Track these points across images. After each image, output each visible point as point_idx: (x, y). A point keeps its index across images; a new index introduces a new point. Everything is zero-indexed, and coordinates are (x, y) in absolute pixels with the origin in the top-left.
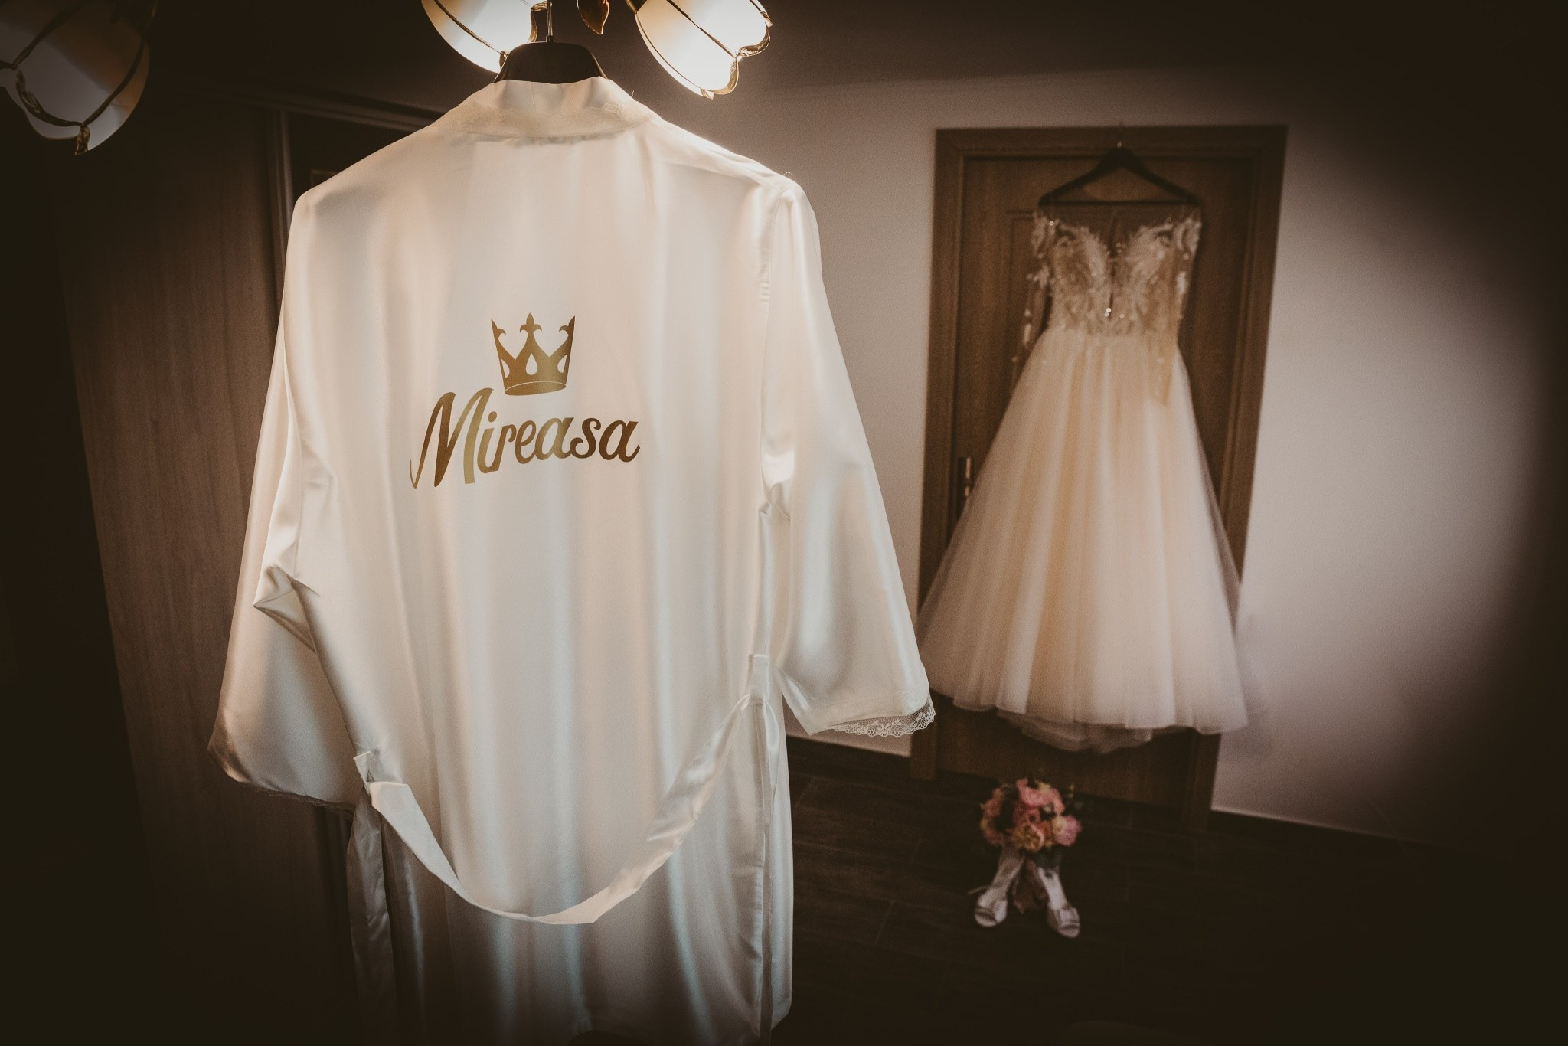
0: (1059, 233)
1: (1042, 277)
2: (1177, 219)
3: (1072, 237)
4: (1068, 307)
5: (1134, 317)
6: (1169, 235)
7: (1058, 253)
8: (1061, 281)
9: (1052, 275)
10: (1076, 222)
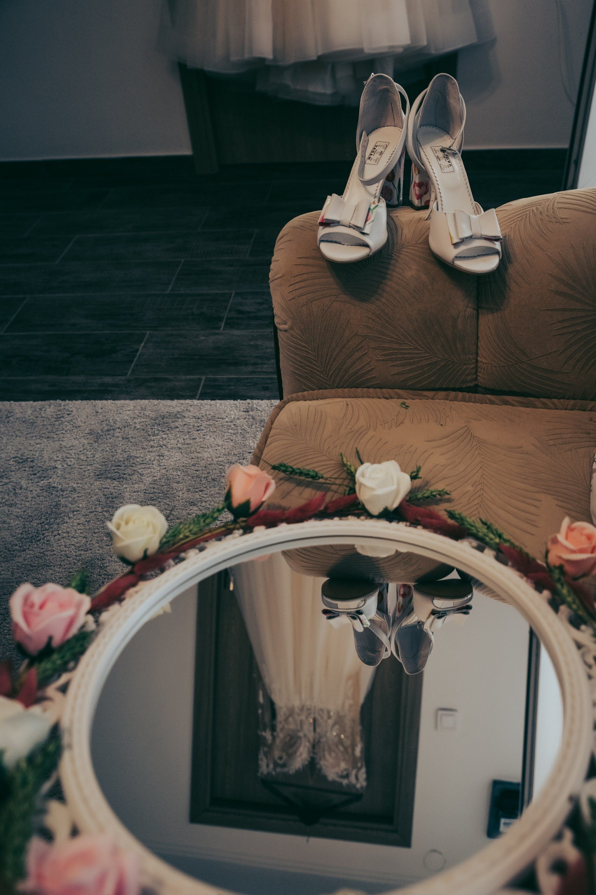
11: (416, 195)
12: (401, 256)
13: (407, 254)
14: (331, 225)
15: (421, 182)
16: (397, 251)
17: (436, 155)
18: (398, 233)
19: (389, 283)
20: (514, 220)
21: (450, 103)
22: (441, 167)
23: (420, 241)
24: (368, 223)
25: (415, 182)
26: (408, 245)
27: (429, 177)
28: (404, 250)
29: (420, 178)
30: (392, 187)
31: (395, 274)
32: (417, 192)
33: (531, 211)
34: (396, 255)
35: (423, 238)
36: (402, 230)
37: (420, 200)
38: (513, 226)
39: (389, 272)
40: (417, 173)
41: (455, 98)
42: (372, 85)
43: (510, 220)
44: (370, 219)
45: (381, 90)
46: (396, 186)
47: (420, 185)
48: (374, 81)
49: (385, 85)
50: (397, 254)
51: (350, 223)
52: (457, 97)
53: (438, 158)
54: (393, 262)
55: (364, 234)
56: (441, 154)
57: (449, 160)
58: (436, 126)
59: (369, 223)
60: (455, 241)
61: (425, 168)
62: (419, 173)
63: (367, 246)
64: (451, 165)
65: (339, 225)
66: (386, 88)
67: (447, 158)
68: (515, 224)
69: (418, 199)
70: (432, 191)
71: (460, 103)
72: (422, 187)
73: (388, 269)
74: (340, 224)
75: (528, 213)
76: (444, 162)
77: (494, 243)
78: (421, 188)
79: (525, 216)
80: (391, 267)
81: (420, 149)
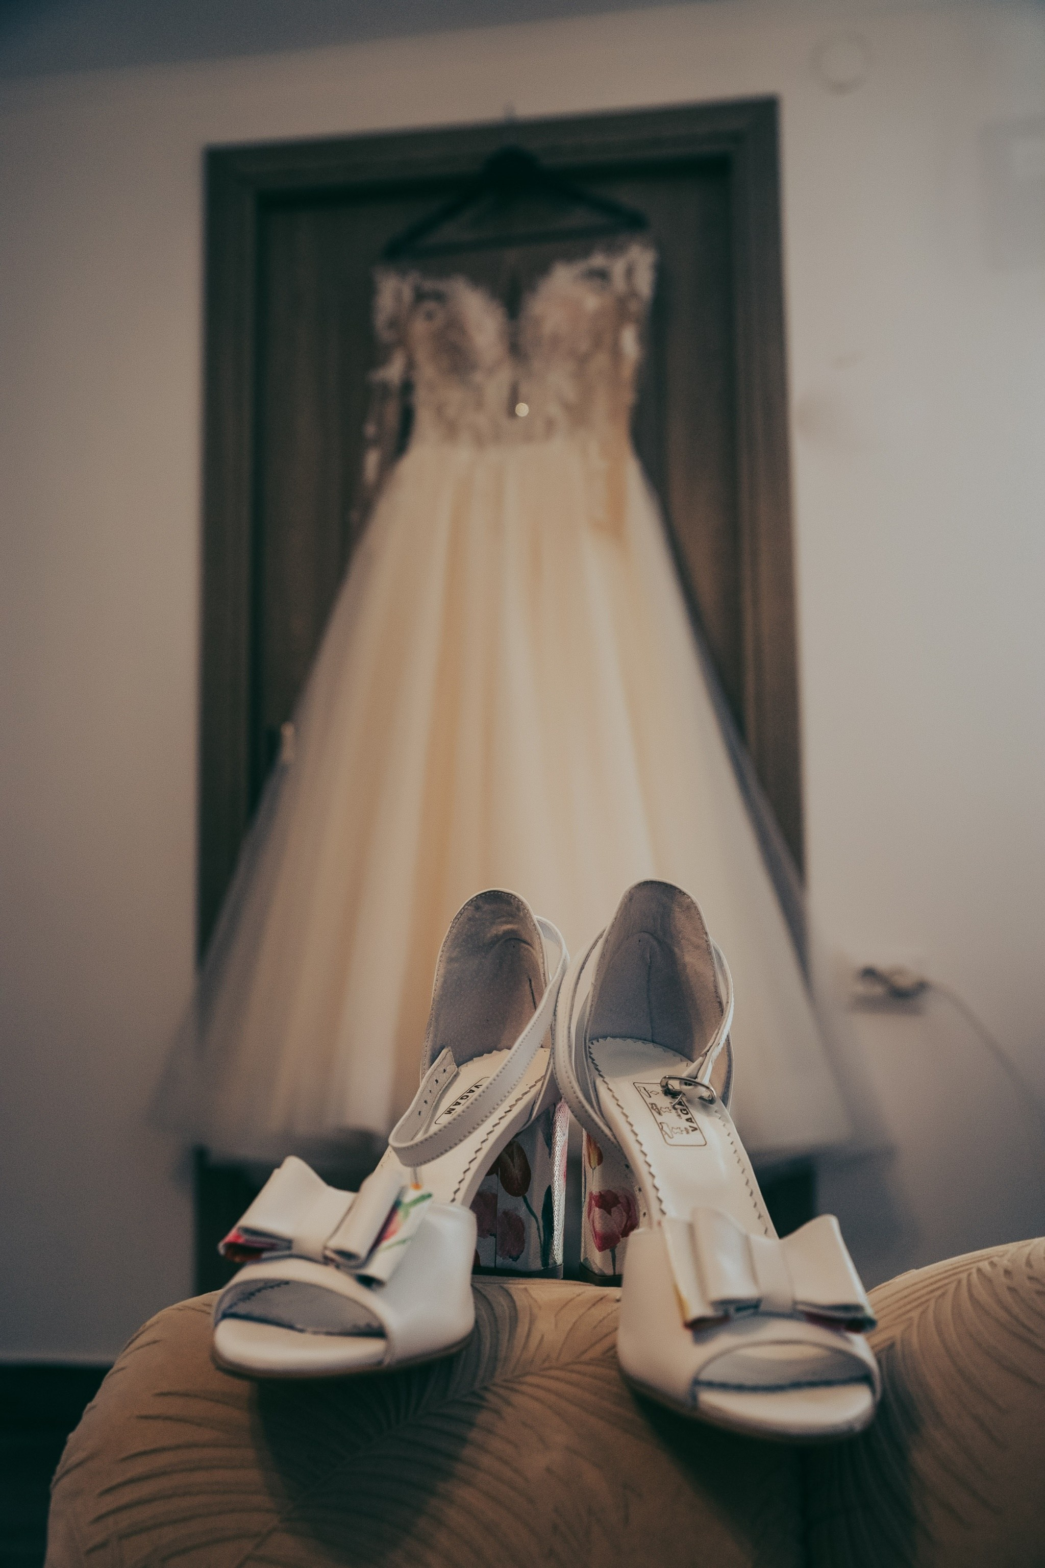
0: (420, 296)
1: (393, 372)
2: (614, 250)
3: (439, 297)
4: (439, 410)
5: (554, 410)
6: (602, 275)
7: (420, 328)
8: (427, 372)
9: (411, 365)
10: (444, 273)
11: (596, 1235)
12: (516, 1399)
13: (540, 1393)
14: (265, 1255)
15: (609, 1191)
16: (505, 1381)
17: (649, 1100)
18: (519, 1330)
19: (465, 1494)
20: (919, 1298)
21: (685, 965)
22: (662, 1129)
23: (587, 1357)
24: (385, 1244)
25: (591, 1194)
26: (546, 1365)
27: (628, 1166)
28: (529, 1379)
29: (604, 1177)
30: (523, 1212)
31: (486, 1461)
32: (598, 1226)
33: (974, 1271)
34: (495, 1394)
35: (599, 1349)
36: (532, 1322)
37: (608, 1251)
38: (915, 1314)
39: (468, 1452)
40: (593, 1164)
41: (697, 947)
42: (469, 919)
43: (906, 1300)
44: (394, 1233)
45: (496, 936)
46: (538, 1208)
47: (606, 1201)
48: (477, 908)
49: (507, 923)
50: (502, 1391)
51: (325, 1248)
52: (704, 945)
53: (653, 1107)
54: (483, 1417)
55: (368, 1282)
56: (665, 1102)
57: (689, 1116)
58: (653, 1041)
59: (390, 1247)
60: (697, 1310)
61: (614, 1135)
62: (600, 1160)
63: (377, 1332)
64: (695, 1129)
65: (291, 1256)
66: (512, 931)
67: (685, 1111)
68: (920, 1309)
69: (601, 1249)
70: (642, 1214)
71: (712, 959)
72: (613, 1209)
73: (463, 1441)
74: (294, 1251)
75: (964, 1276)
76: (672, 1119)
77: (848, 1340)
78: (609, 1212)
79: (954, 1285)
80: (474, 1435)
81: (599, 1081)
